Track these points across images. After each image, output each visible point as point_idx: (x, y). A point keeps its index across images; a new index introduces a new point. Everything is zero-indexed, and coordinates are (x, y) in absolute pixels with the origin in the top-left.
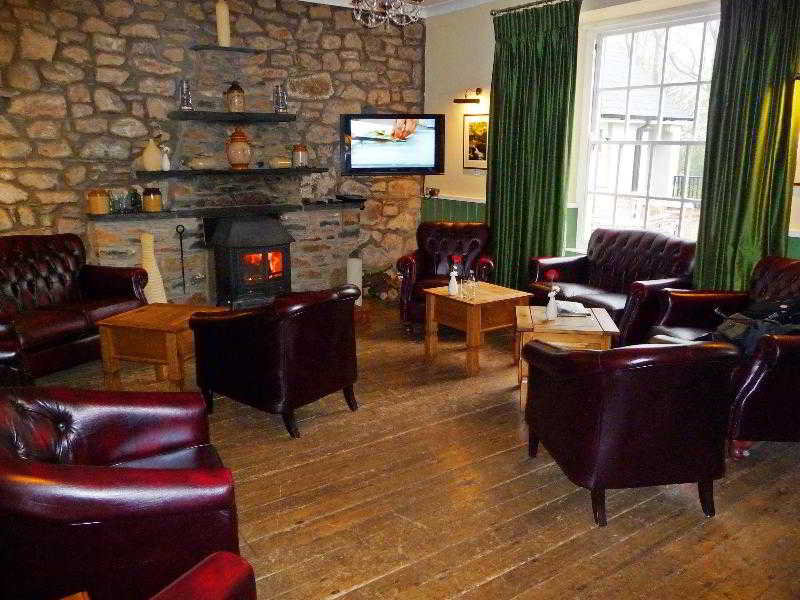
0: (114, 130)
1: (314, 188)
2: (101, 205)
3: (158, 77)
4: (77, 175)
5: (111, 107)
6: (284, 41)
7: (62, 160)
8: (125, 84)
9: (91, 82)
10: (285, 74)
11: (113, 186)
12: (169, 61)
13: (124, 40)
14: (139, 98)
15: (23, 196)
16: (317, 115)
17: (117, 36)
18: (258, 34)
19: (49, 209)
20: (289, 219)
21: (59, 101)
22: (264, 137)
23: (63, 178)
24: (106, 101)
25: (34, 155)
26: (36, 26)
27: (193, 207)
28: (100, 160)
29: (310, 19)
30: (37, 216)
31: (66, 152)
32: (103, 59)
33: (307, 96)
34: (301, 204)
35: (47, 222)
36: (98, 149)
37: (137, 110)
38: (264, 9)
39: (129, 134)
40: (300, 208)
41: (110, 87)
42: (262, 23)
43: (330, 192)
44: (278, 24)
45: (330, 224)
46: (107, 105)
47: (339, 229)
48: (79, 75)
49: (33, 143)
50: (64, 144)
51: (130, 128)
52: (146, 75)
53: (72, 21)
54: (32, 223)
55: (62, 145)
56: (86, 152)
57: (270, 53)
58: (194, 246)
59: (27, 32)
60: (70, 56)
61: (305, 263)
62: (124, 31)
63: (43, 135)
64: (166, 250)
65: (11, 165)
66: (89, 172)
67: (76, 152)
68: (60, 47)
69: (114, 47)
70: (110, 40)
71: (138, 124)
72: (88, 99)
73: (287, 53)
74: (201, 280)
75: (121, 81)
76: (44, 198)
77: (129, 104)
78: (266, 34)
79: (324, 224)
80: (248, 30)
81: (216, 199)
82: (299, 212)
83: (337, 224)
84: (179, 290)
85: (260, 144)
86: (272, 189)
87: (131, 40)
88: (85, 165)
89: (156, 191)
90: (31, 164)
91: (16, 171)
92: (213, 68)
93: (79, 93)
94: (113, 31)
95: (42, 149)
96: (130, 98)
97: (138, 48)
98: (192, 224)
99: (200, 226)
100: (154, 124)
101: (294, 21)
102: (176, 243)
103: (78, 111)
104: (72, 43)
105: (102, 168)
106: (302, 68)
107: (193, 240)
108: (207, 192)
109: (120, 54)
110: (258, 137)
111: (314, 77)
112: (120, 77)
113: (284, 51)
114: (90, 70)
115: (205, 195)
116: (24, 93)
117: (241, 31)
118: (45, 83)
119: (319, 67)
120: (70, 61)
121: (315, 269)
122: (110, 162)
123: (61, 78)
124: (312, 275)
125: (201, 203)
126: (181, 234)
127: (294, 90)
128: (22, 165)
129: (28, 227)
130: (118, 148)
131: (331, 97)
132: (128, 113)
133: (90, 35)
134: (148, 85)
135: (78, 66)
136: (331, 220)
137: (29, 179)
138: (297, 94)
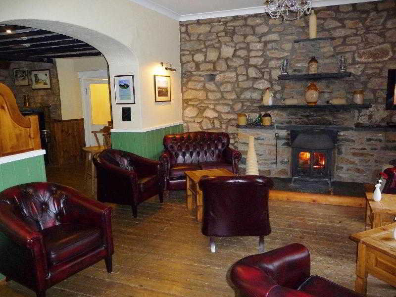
0: (255, 86)
1: (370, 117)
2: (243, 121)
3: (278, 59)
4: (238, 107)
5: (254, 75)
6: (356, 29)
7: (232, 100)
8: (262, 64)
9: (247, 65)
10: (354, 48)
11: (252, 112)
12: (284, 50)
13: (263, 44)
14: (268, 70)
15: (216, 115)
16: (378, 71)
17: (260, 42)
18: (338, 27)
19: (225, 121)
20: (344, 135)
21: (233, 74)
22: (331, 87)
23: (232, 108)
24: (252, 73)
25: (222, 98)
26: (227, 44)
27: (285, 125)
28: (248, 100)
29: (378, 11)
30: (221, 124)
31: (234, 97)
32: (253, 54)
33: (370, 60)
34: (354, 127)
35: (224, 126)
36: (247, 95)
37: (267, 76)
38: (344, 13)
39: (261, 88)
40: (352, 129)
41: (255, 66)
42: (341, 21)
43: (383, 120)
44: (352, 19)
45: (374, 140)
46: (252, 75)
47: (383, 144)
48: (242, 62)
49: (222, 93)
50: (234, 93)
51: (262, 85)
52: (272, 59)
53: (242, 39)
54: (219, 127)
55: (233, 94)
56: (242, 96)
57: (345, 38)
58: (284, 144)
59: (224, 46)
60: (239, 54)
61: (353, 163)
62: (263, 39)
63: (226, 90)
64: (269, 145)
65: (213, 102)
66: (243, 105)
67: (238, 97)
68: (235, 51)
69: (258, 47)
70: (256, 44)
71: (266, 82)
72: (245, 73)
73: (358, 35)
74: (286, 163)
75: (260, 63)
76: (224, 116)
77: (263, 73)
78: (344, 26)
79: (369, 140)
80: (332, 26)
81: (298, 121)
82: (351, 131)
83: (380, 141)
84: (274, 166)
85: (329, 91)
86: (334, 117)
87: (266, 43)
88: (242, 102)
89: (269, 116)
90: (221, 102)
91: (215, 105)
92: (304, 51)
93: (241, 70)
94: (258, 40)
95: (225, 95)
96: (263, 71)
97: (269, 46)
98: (283, 133)
99: (288, 134)
100: (274, 82)
101: (364, 16)
102: (274, 142)
103: (241, 78)
104: (241, 48)
105: (248, 104)
106: (368, 43)
107: (284, 141)
108: (293, 117)
109: (260, 50)
110: (328, 87)
111: (377, 47)
112: (260, 61)
113: (356, 35)
114: (247, 59)
115: (292, 118)
116: (221, 72)
117: (327, 28)
118: (229, 67)
119: (382, 41)
120: (239, 56)
121: (361, 168)
122: (252, 101)
123: (234, 65)
124: (358, 171)
125: (290, 122)
126: (278, 138)
127: (360, 57)
128: (217, 102)
129: (217, 128)
130: (256, 94)
131: (389, 59)
132: (262, 78)
133: (248, 44)
134: (272, 63)
135: (242, 58)
136: (375, 138)
137: (219, 108)
138: (363, 60)
